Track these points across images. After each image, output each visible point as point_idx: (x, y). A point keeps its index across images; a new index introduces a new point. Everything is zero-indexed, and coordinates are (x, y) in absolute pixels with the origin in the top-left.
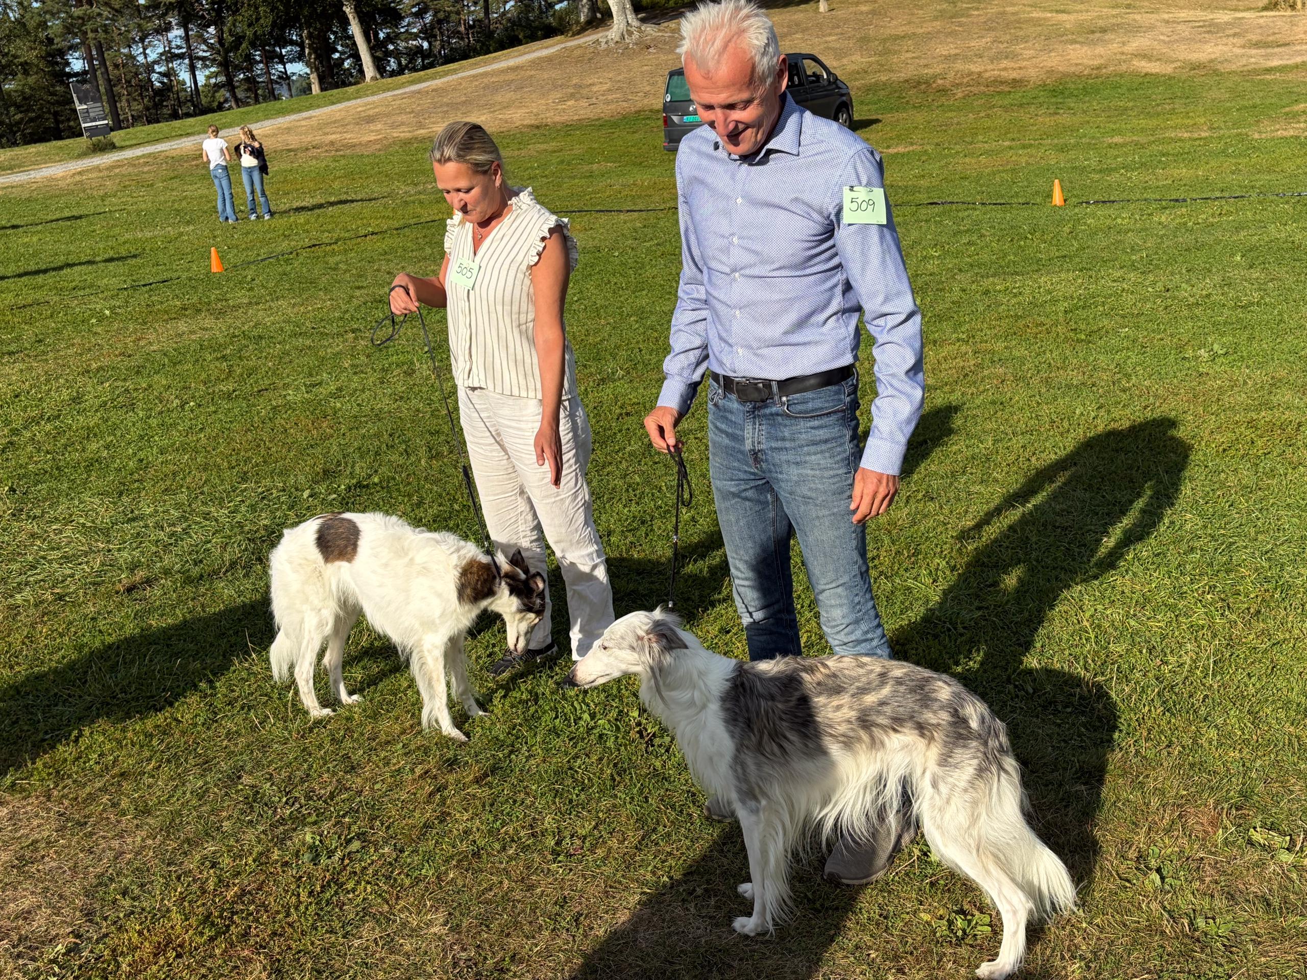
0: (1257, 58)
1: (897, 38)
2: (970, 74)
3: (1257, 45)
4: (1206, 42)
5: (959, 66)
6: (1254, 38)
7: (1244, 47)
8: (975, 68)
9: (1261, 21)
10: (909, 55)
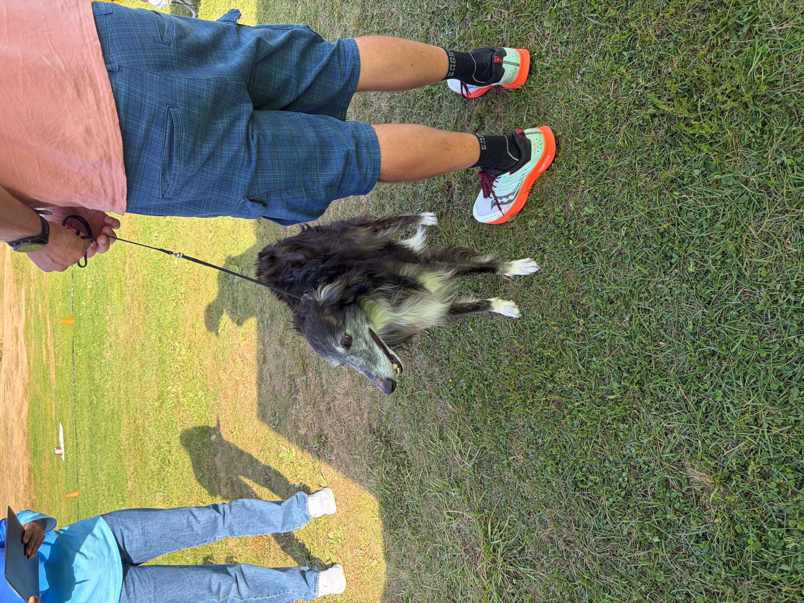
7: (18, 372)
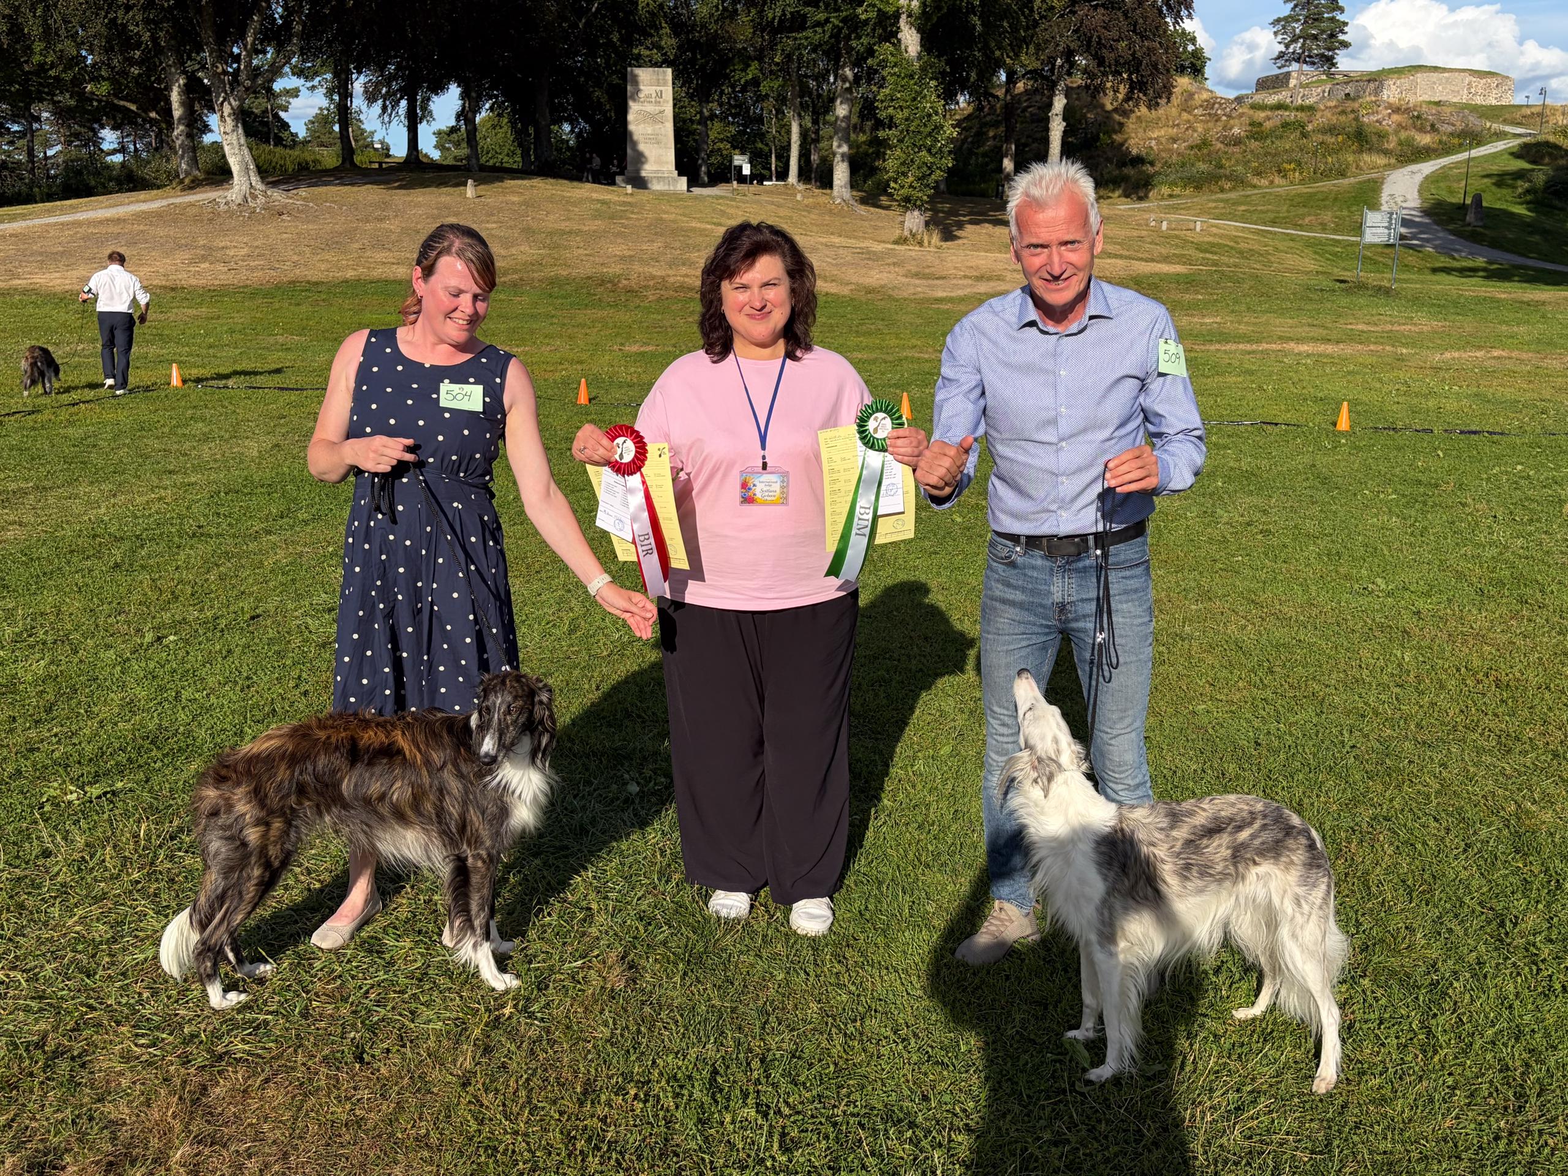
0: (920, 288)
1: (563, 233)
2: (653, 277)
3: (917, 275)
4: (871, 268)
5: (637, 267)
6: (914, 269)
8: (657, 271)
9: (913, 254)
10: (581, 251)
